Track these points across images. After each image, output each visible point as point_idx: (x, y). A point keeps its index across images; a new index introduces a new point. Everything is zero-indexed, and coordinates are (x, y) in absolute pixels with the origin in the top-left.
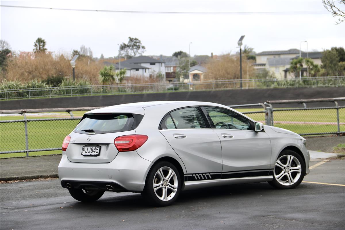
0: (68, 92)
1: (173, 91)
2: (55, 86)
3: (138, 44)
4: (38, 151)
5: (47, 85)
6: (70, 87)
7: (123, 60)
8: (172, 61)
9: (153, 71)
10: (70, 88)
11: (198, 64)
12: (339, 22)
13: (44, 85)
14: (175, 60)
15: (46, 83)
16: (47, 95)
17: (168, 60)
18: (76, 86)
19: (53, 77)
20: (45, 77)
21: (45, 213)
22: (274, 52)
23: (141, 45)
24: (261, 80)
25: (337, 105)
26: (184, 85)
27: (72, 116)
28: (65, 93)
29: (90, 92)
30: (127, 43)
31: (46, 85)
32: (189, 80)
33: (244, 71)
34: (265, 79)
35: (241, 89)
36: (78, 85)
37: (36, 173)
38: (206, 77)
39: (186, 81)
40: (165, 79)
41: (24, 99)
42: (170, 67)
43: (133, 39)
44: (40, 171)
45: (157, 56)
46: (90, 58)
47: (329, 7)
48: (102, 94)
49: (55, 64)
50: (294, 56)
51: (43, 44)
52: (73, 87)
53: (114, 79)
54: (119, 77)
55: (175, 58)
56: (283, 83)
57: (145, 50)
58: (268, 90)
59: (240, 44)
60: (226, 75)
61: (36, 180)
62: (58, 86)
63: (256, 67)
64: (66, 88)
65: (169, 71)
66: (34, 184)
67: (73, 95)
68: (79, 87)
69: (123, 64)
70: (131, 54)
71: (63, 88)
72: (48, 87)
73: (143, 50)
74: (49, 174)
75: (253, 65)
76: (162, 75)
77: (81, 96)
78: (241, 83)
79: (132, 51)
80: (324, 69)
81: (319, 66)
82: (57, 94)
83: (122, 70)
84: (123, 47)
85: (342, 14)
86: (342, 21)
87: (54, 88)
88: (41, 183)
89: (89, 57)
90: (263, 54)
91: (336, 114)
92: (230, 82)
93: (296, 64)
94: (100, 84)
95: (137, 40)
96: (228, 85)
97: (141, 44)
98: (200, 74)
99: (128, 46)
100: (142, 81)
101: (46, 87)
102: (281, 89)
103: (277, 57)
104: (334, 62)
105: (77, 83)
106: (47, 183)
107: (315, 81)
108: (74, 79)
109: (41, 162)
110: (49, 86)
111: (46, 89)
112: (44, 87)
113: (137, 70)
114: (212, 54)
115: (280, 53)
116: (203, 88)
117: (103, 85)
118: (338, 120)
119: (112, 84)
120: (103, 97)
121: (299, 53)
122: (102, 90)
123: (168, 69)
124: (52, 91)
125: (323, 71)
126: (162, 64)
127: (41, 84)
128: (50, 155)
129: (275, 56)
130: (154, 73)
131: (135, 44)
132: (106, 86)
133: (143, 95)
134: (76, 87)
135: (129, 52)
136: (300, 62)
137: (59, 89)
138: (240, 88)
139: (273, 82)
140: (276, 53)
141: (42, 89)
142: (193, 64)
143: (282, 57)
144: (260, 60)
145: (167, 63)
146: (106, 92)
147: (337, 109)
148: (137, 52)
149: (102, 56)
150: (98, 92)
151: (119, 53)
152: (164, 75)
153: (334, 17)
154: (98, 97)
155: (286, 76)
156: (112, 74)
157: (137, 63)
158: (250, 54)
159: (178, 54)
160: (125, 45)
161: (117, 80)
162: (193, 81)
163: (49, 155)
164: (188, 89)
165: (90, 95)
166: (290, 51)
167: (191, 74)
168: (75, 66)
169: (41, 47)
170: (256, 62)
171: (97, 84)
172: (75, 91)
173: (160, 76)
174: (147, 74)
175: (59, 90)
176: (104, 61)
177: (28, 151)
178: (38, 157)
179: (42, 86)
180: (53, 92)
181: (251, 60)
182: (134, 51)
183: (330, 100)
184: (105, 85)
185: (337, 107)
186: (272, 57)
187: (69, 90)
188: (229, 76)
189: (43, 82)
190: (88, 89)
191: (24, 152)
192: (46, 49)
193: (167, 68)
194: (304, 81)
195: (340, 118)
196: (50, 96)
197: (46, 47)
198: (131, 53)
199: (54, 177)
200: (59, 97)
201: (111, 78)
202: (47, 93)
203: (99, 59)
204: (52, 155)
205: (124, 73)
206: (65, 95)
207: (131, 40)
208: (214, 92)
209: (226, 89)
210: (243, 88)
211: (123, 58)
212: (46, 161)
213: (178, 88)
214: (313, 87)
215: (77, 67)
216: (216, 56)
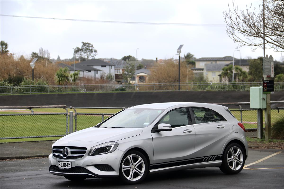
0: (27, 90)
1: (120, 91)
2: (16, 85)
3: (90, 48)
4: (5, 139)
5: (9, 84)
6: (29, 86)
7: (77, 62)
8: (121, 64)
9: (103, 73)
10: (29, 87)
11: (144, 67)
12: (239, 47)
13: (7, 84)
14: (124, 63)
15: (8, 82)
16: (9, 92)
17: (118, 63)
18: (35, 85)
19: (13, 76)
20: (7, 77)
22: (211, 58)
23: (93, 49)
24: (196, 84)
25: (241, 108)
26: (130, 87)
27: (33, 112)
28: (25, 91)
29: (47, 91)
30: (80, 48)
31: (8, 83)
32: (134, 82)
33: (183, 75)
34: (199, 83)
35: (180, 91)
36: (37, 84)
37: (4, 155)
38: (150, 79)
39: (131, 82)
40: (114, 80)
42: (120, 69)
43: (86, 43)
44: (7, 154)
45: (108, 59)
46: (48, 59)
48: (57, 93)
49: (16, 64)
50: (228, 63)
51: (6, 47)
52: (32, 86)
53: (68, 80)
54: (73, 78)
55: (123, 62)
56: (215, 87)
57: (97, 53)
58: (201, 92)
59: (179, 52)
60: (168, 78)
61: (4, 160)
62: (19, 85)
63: (195, 72)
64: (25, 87)
65: (118, 73)
66: (3, 163)
67: (31, 93)
68: (37, 86)
69: (77, 65)
70: (84, 57)
71: (23, 87)
72: (10, 86)
73: (95, 53)
74: (14, 156)
75: (192, 70)
76: (111, 76)
77: (39, 94)
78: (179, 86)
79: (86, 54)
80: (251, 76)
81: (247, 74)
82: (18, 92)
83: (76, 72)
84: (77, 50)
85: (241, 41)
86: (241, 46)
87: (15, 86)
88: (8, 162)
89: (46, 58)
90: (201, 60)
92: (170, 85)
93: (227, 70)
94: (56, 84)
95: (89, 44)
96: (169, 87)
97: (94, 48)
98: (145, 76)
99: (82, 50)
100: (93, 82)
101: (8, 86)
102: (213, 92)
103: (214, 63)
105: (35, 83)
106: (12, 162)
107: (243, 86)
108: (33, 79)
109: (7, 147)
110: (11, 85)
111: (8, 87)
112: (6, 86)
113: (90, 71)
114: (157, 59)
115: (216, 59)
116: (147, 89)
117: (59, 85)
119: (66, 84)
120: (59, 95)
121: (232, 60)
122: (57, 89)
123: (117, 71)
124: (13, 89)
125: (249, 77)
126: (112, 67)
127: (4, 82)
128: (15, 142)
129: (211, 62)
130: (104, 75)
131: (88, 48)
132: (61, 86)
133: (94, 94)
134: (35, 86)
135: (83, 55)
136: (230, 69)
137: (19, 87)
138: (179, 90)
139: (207, 85)
140: (213, 60)
141: (4, 87)
142: (140, 67)
143: (218, 63)
144: (199, 65)
145: (116, 66)
146: (61, 91)
147: (241, 111)
148: (90, 55)
149: (59, 58)
150: (54, 91)
151: (74, 56)
152: (113, 76)
153: (235, 43)
154: (54, 95)
155: (221, 80)
156: (66, 75)
157: (90, 65)
158: (191, 60)
159: (125, 59)
160: (78, 48)
161: (71, 80)
162: (138, 82)
163: (14, 142)
164: (134, 89)
165: (47, 93)
166: (225, 57)
167: (137, 76)
168: (34, 68)
169: (4, 49)
170: (195, 67)
171: (53, 83)
172: (34, 89)
173: (110, 77)
174: (98, 76)
175: (20, 88)
176: (60, 63)
178: (5, 144)
179: (5, 84)
180: (14, 90)
181: (190, 65)
182: (87, 54)
184: (60, 85)
186: (209, 63)
187: (28, 88)
188: (171, 79)
189: (5, 81)
190: (45, 88)
192: (8, 51)
193: (116, 70)
194: (234, 86)
195: (243, 118)
196: (11, 94)
197: (8, 49)
198: (85, 56)
199: (18, 159)
200: (20, 94)
201: (66, 79)
202: (9, 90)
203: (56, 60)
204: (16, 142)
205: (77, 75)
206: (25, 93)
207: (84, 44)
208: (155, 92)
209: (167, 90)
210: (181, 90)
211: (77, 60)
212: (12, 146)
213: (125, 89)
214: (241, 90)
216: (161, 61)
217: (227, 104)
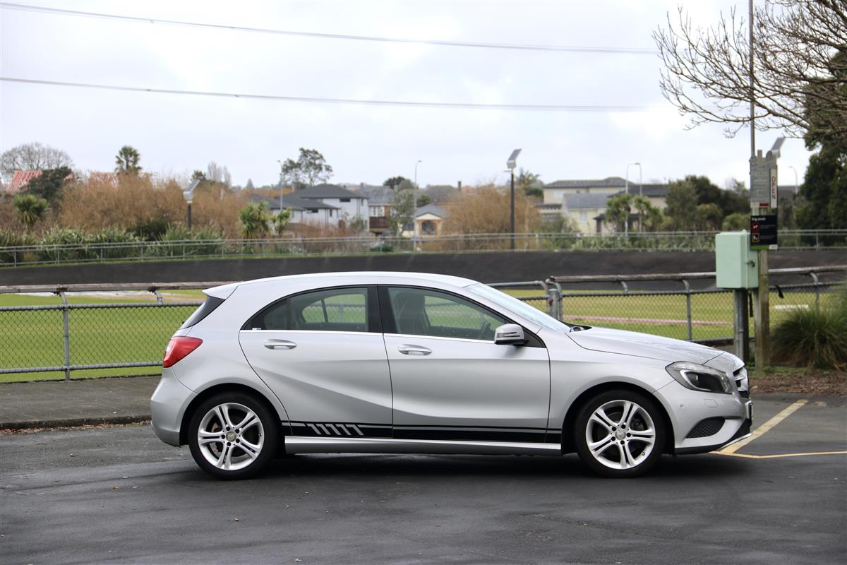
0: (177, 252)
1: (381, 253)
2: (151, 239)
3: (317, 162)
4: (89, 368)
5: (136, 238)
6: (180, 241)
7: (287, 192)
8: (382, 196)
9: (343, 213)
10: (181, 244)
11: (433, 201)
12: (692, 125)
13: (132, 237)
14: (389, 194)
15: (135, 232)
16: (135, 256)
17: (375, 193)
18: (194, 240)
19: (148, 221)
20: (133, 221)
21: (78, 500)
22: (578, 182)
23: (324, 163)
24: (550, 235)
25: (687, 288)
26: (402, 242)
27: (160, 300)
28: (172, 253)
29: (219, 252)
30: (296, 160)
31: (134, 236)
32: (412, 233)
33: (518, 217)
34: (558, 234)
35: (514, 253)
36: (197, 238)
37: (79, 413)
38: (445, 229)
39: (406, 234)
40: (368, 229)
41: (90, 263)
42: (379, 206)
43: (308, 151)
44: (88, 411)
45: (354, 186)
46: (225, 186)
47: (673, 97)
48: (242, 256)
49: (154, 196)
50: (615, 191)
51: (134, 159)
52: (188, 242)
53: (266, 228)
54: (277, 224)
55: (388, 189)
56: (593, 242)
57: (331, 173)
58: (562, 255)
59: (512, 165)
60: (485, 225)
61: (78, 428)
62: (159, 240)
63: (543, 211)
64: (173, 243)
65: (377, 215)
66: (72, 436)
67: (186, 258)
68: (199, 242)
69: (289, 199)
70: (304, 181)
71: (167, 243)
72: (138, 241)
73: (327, 173)
74: (105, 417)
75: (537, 207)
76: (362, 221)
77: (202, 259)
78: (513, 241)
79: (307, 175)
80: (669, 218)
81: (661, 213)
82: (156, 256)
83: (285, 211)
84: (290, 167)
85: (698, 110)
86: (698, 123)
87: (151, 242)
88: (86, 434)
89: (221, 184)
90: (556, 185)
91: (686, 304)
92: (491, 238)
93: (617, 205)
94: (241, 238)
95: (316, 153)
96: (487, 244)
97: (325, 161)
98: (435, 220)
99: (298, 166)
100: (322, 233)
101: (135, 241)
102: (589, 254)
103: (583, 191)
104: (690, 204)
105: (195, 235)
106: (98, 434)
107: (653, 240)
108: (190, 226)
109: (92, 391)
110: (141, 240)
111: (135, 244)
112: (130, 241)
113: (315, 211)
114: (460, 183)
115: (589, 185)
116: (440, 248)
117: (246, 240)
118: (689, 317)
119: (262, 238)
120: (245, 261)
121: (624, 186)
122: (243, 248)
123: (374, 211)
124: (145, 248)
125: (668, 220)
126: (362, 201)
127: (125, 234)
128: (115, 377)
129: (579, 189)
130: (346, 218)
131: (313, 161)
132: (251, 241)
133: (323, 259)
134: (194, 242)
135: (301, 177)
136: (625, 202)
137: (159, 245)
138: (510, 250)
139: (573, 240)
140: (582, 185)
141: (126, 245)
142: (424, 202)
143: (593, 191)
144: (551, 197)
145: (373, 199)
146: (251, 253)
147: (688, 295)
148: (316, 176)
149: (250, 184)
150: (235, 253)
151: (281, 179)
152: (366, 222)
153: (682, 115)
154: (236, 261)
155: (599, 229)
156: (263, 218)
157: (316, 198)
158: (533, 186)
159: (391, 183)
160: (291, 162)
161: (273, 228)
162: (421, 233)
163: (112, 377)
164: (412, 249)
165: (220, 258)
166: (608, 180)
167: (418, 221)
168: (191, 202)
169: (130, 164)
170: (543, 201)
171: (233, 235)
172: (191, 249)
173: (358, 225)
174: (334, 220)
175: (161, 248)
176: (251, 193)
177: (68, 367)
178: (89, 381)
179: (127, 238)
180: (147, 250)
181: (532, 197)
182: (310, 175)
183: (675, 277)
184: (249, 240)
185: (687, 292)
186: (573, 192)
187: (179, 246)
188: (491, 227)
189: (129, 230)
190: (216, 246)
191: (62, 370)
192: (139, 168)
193: (372, 209)
194: (633, 239)
195: (692, 313)
196: (141, 259)
197: (139, 164)
198: (305, 178)
199: (115, 423)
200: (160, 260)
201: (261, 227)
202: (137, 252)
203: (244, 190)
204: (118, 377)
205: (286, 216)
206: (172, 257)
207: (305, 153)
208: (461, 255)
209: (483, 251)
210: (516, 250)
211: (288, 187)
212: (104, 389)
213: (392, 248)
214: (650, 250)
215: (195, 204)
216: (468, 188)
217: (653, 277)
